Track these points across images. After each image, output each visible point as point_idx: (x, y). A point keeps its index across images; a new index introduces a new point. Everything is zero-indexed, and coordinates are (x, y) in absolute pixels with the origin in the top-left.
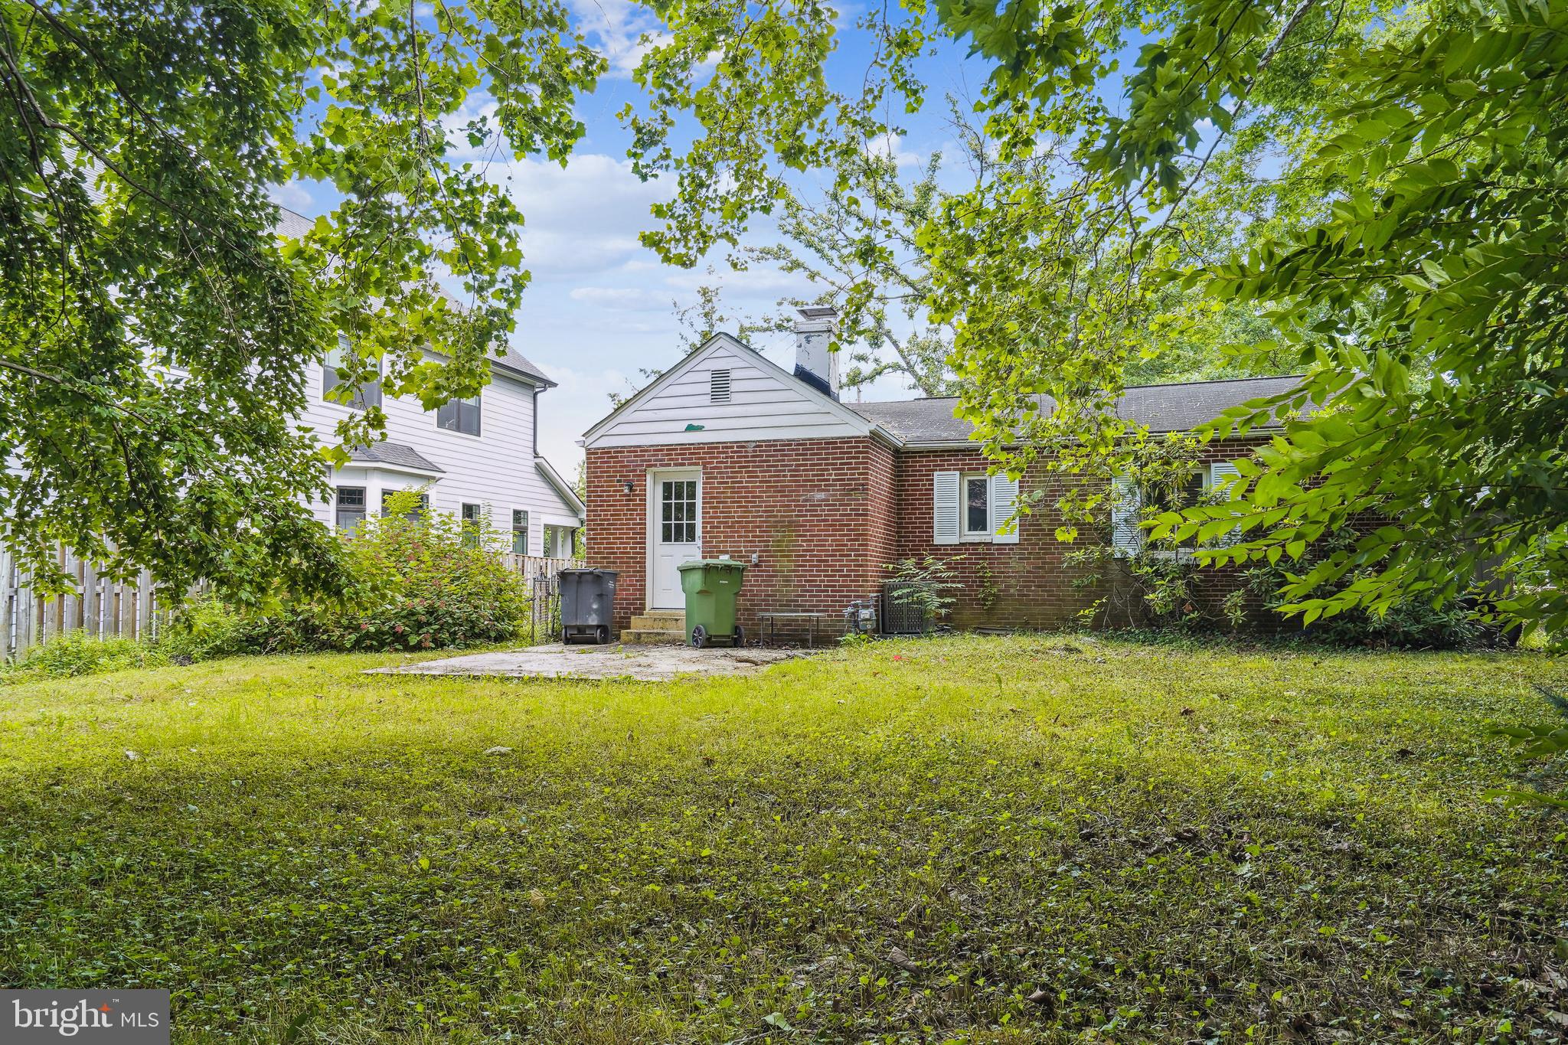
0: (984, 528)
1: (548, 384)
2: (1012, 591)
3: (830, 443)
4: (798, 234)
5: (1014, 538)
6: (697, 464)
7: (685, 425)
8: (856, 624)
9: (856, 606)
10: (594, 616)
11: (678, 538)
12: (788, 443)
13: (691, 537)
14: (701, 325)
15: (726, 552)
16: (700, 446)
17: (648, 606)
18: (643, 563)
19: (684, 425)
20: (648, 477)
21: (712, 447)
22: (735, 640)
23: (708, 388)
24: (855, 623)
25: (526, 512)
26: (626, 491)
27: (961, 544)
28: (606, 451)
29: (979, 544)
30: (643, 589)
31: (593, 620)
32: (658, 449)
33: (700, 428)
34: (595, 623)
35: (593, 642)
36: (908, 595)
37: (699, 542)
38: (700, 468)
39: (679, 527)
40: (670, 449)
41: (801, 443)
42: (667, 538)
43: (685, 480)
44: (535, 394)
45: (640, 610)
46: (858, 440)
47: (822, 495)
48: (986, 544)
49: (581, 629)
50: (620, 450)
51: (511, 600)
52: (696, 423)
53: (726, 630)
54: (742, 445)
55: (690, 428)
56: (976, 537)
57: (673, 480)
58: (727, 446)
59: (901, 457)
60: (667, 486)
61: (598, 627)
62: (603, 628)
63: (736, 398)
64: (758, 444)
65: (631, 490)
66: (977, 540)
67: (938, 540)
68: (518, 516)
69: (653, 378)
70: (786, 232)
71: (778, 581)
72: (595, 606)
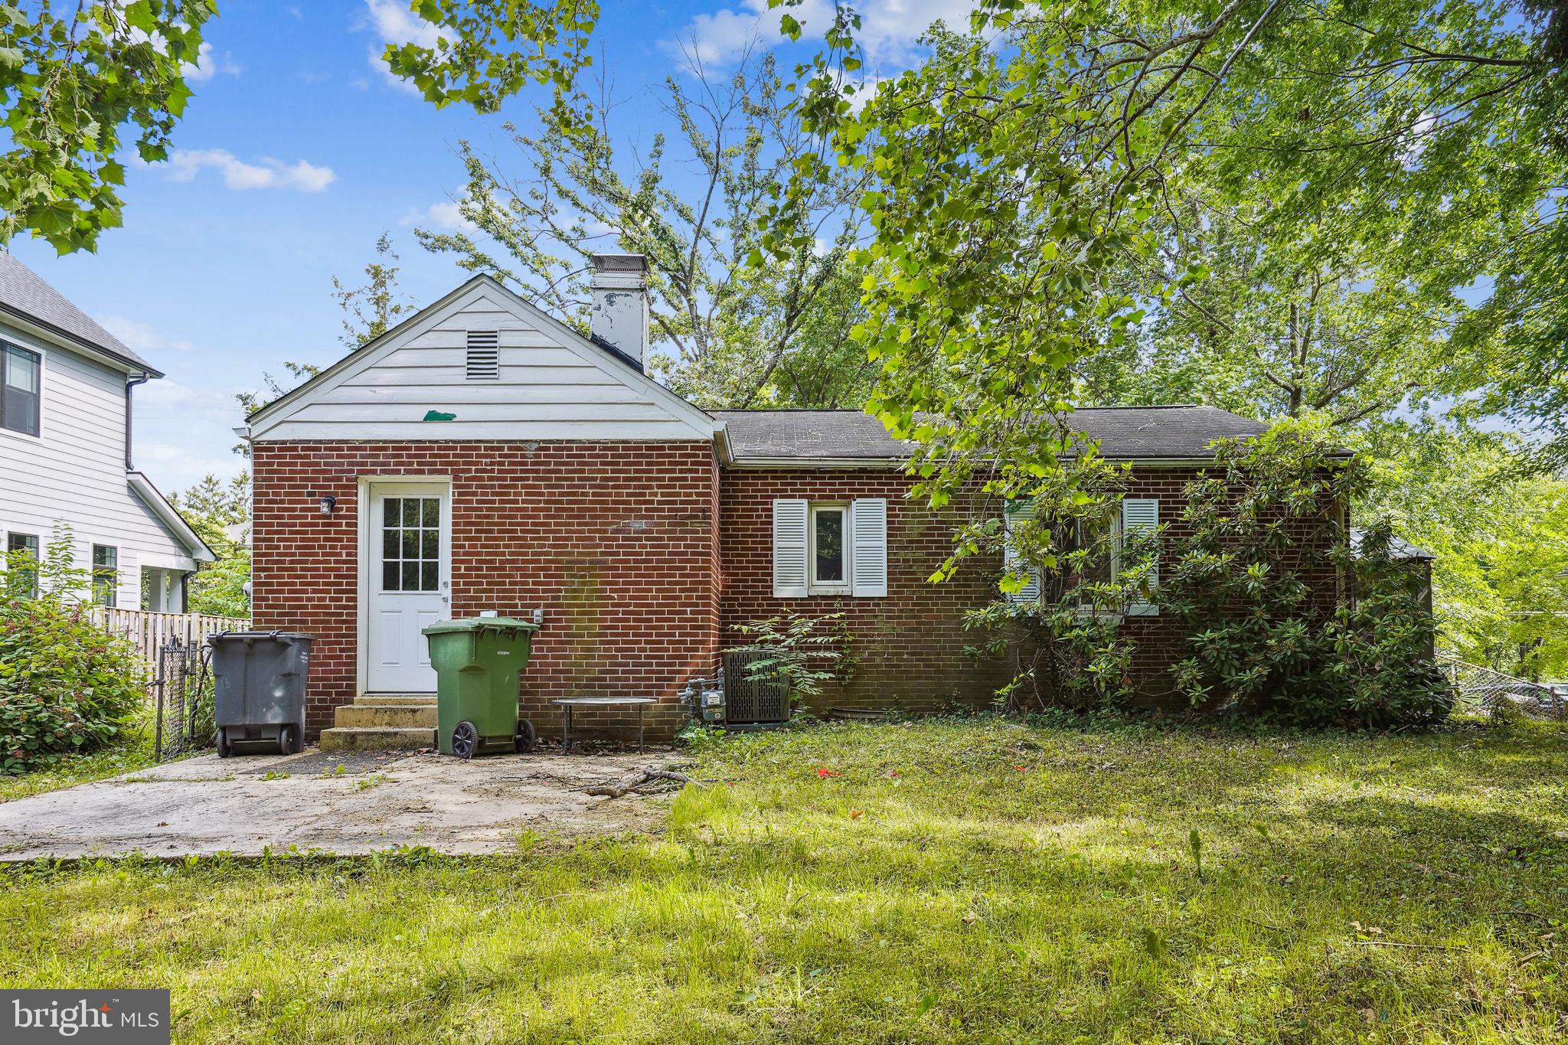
0: (839, 577)
1: (149, 373)
2: (878, 660)
3: (656, 448)
4: (486, 223)
5: (882, 591)
6: (444, 472)
7: (424, 411)
8: (698, 714)
9: (696, 686)
10: (277, 709)
11: (411, 584)
12: (591, 446)
13: (431, 583)
14: (371, 314)
15: (491, 607)
16: (449, 445)
17: (360, 689)
18: (352, 624)
19: (422, 412)
20: (362, 491)
21: (469, 447)
22: (520, 744)
23: (461, 357)
24: (697, 711)
25: (115, 548)
26: (325, 508)
27: (811, 598)
28: (287, 447)
29: (834, 597)
30: (352, 661)
31: (274, 717)
32: (377, 447)
33: (448, 418)
34: (278, 721)
35: (275, 750)
36: (772, 668)
37: (447, 592)
38: (448, 478)
39: (412, 569)
40: (399, 447)
41: (610, 446)
42: (390, 582)
43: (420, 494)
44: (128, 388)
45: (348, 695)
46: (696, 446)
47: (643, 525)
48: (843, 597)
49: (252, 732)
50: (313, 446)
51: (111, 682)
52: (441, 410)
53: (507, 729)
54: (517, 446)
55: (432, 417)
56: (828, 587)
57: (402, 495)
58: (493, 447)
59: (731, 475)
60: (391, 506)
61: (283, 726)
62: (291, 728)
63: (506, 375)
64: (544, 446)
65: (332, 508)
66: (832, 592)
67: (781, 592)
68: (101, 553)
69: (306, 377)
70: (469, 218)
71: (575, 652)
72: (278, 694)
